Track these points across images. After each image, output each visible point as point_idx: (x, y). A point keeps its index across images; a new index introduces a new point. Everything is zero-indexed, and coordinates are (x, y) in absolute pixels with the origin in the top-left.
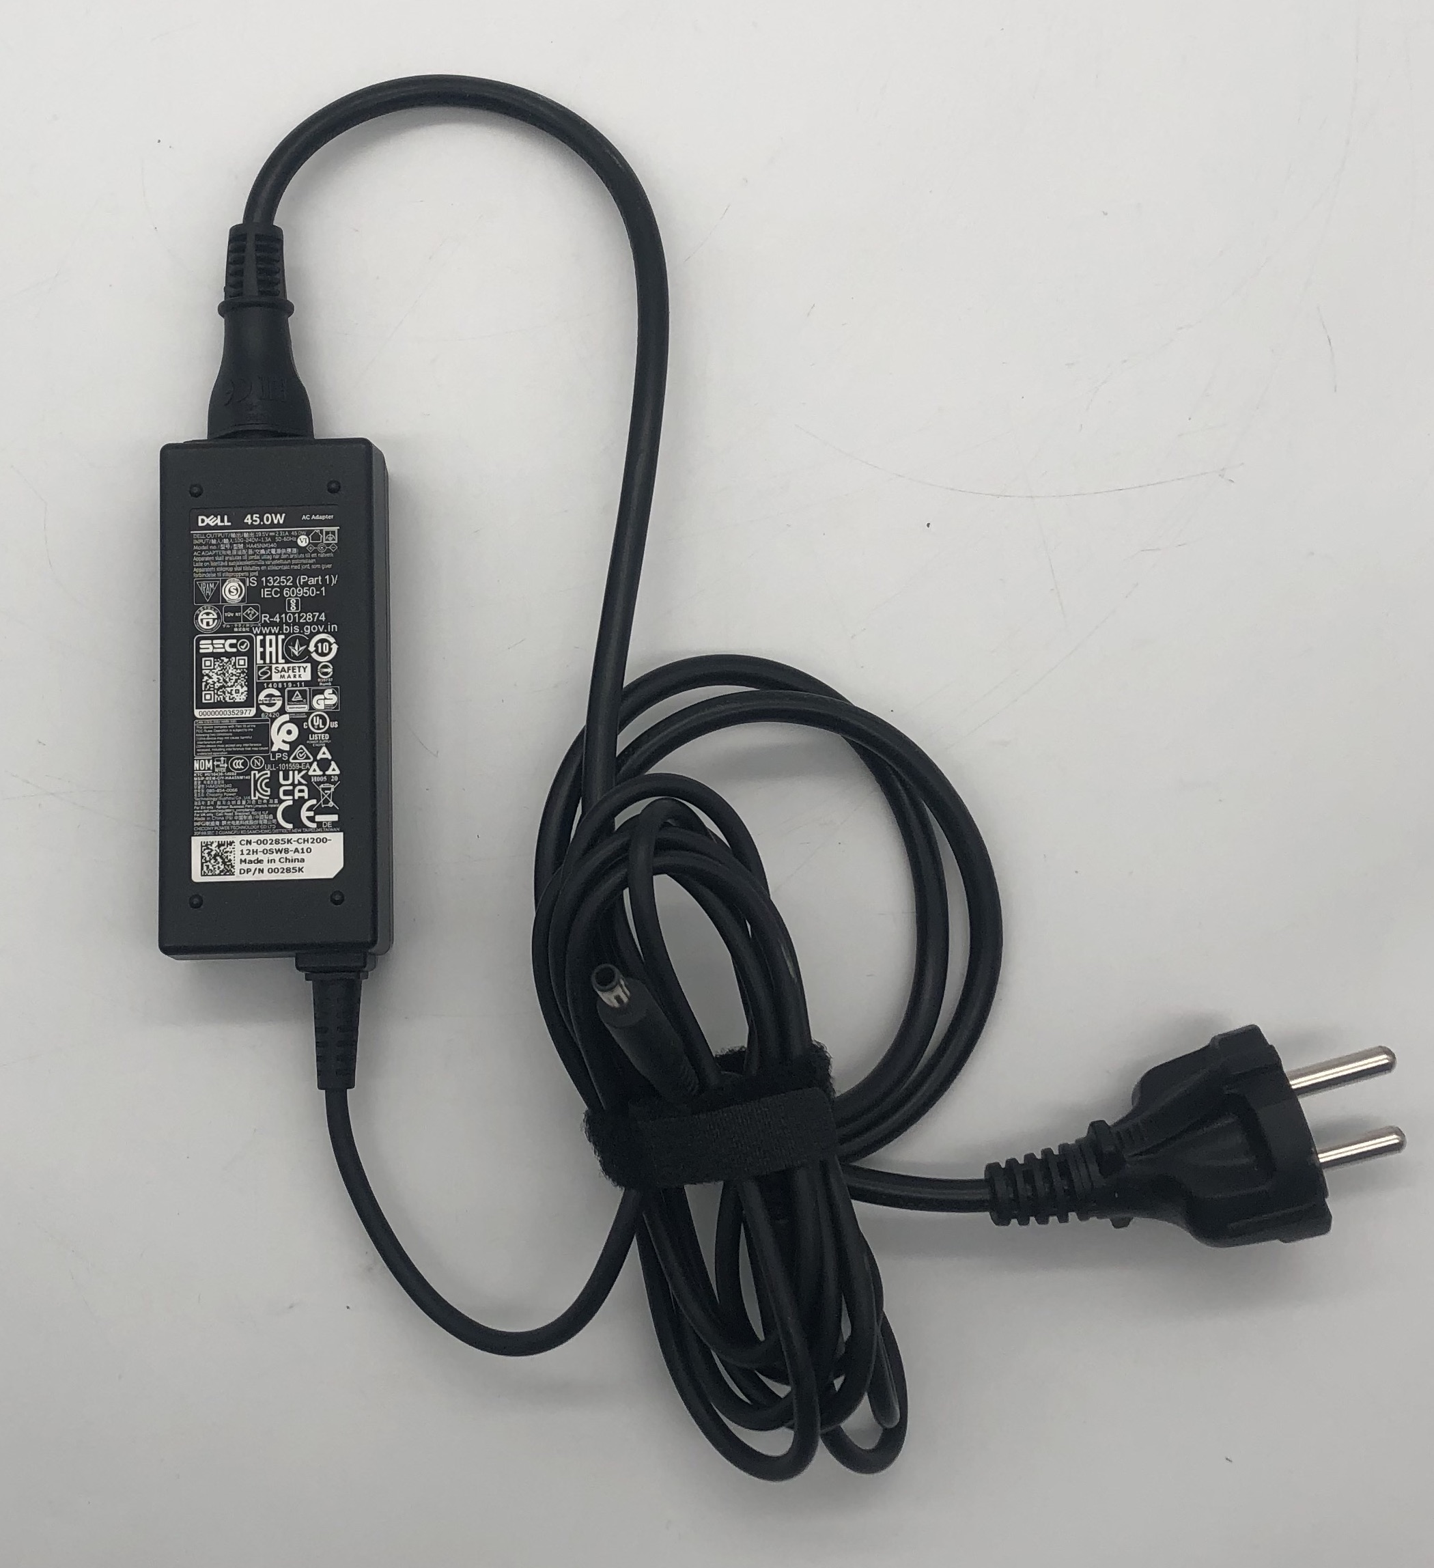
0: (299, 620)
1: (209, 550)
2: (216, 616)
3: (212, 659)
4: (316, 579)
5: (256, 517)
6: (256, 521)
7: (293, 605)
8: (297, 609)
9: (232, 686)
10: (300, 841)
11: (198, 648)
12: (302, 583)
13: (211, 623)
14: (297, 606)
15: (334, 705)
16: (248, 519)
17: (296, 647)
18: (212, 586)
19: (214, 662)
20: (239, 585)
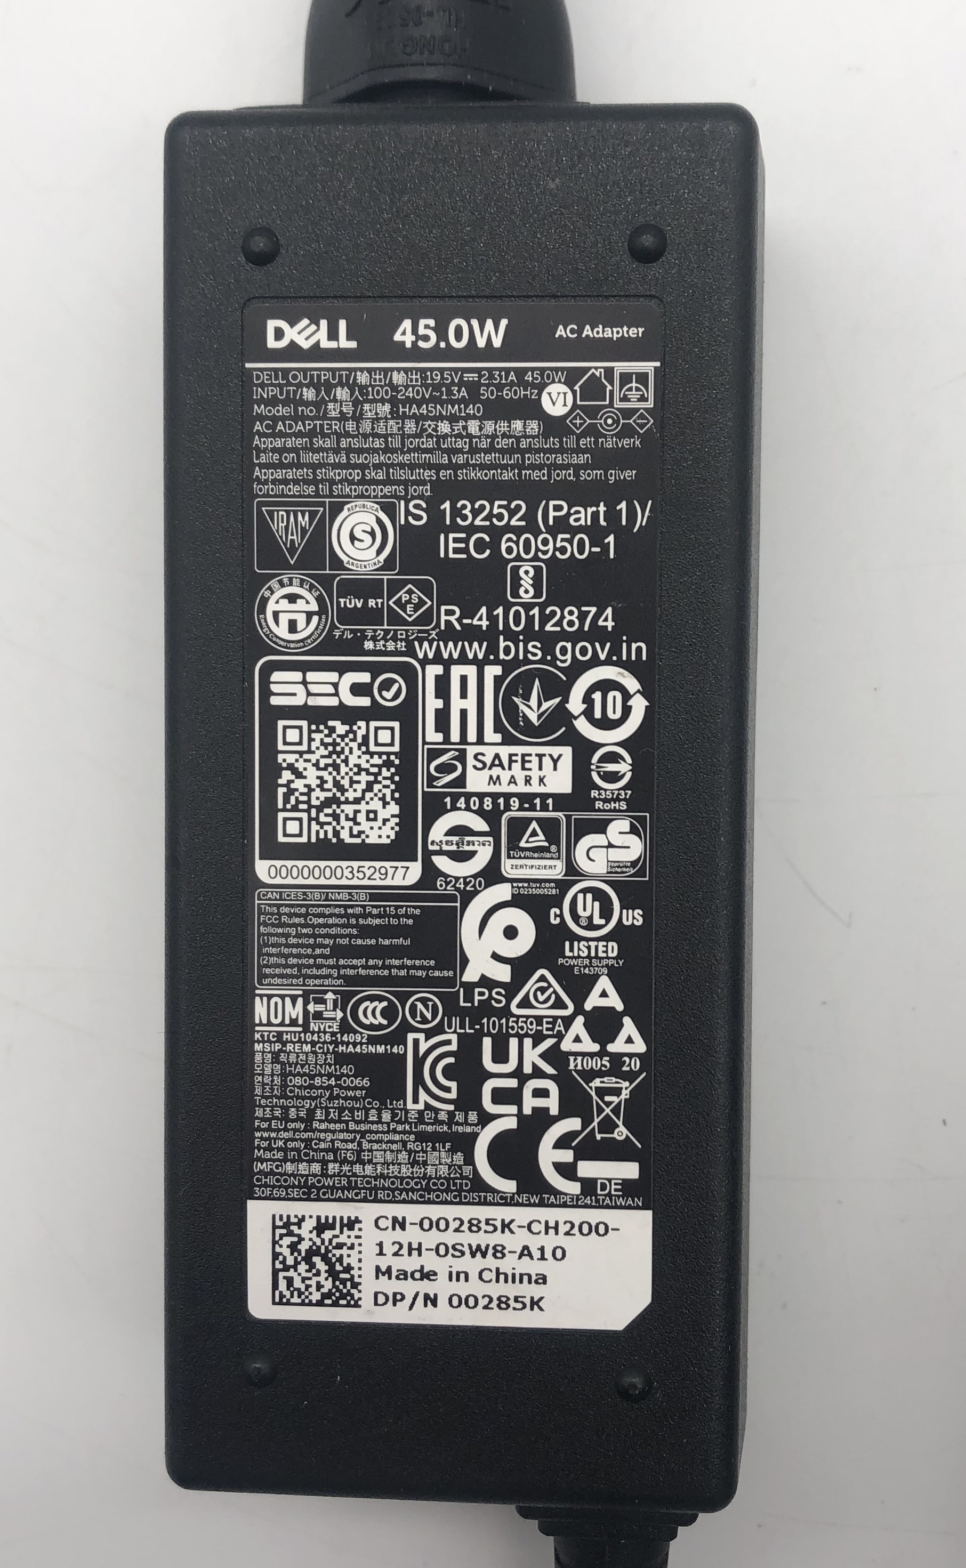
0: (543, 624)
1: (296, 418)
2: (314, 607)
3: (304, 724)
4: (590, 510)
5: (427, 327)
6: (426, 338)
7: (527, 582)
8: (538, 594)
9: (357, 801)
10: (535, 1227)
11: (266, 693)
12: (551, 522)
13: (301, 624)
14: (537, 584)
15: (634, 864)
16: (404, 333)
17: (534, 701)
18: (304, 521)
19: (310, 732)
20: (379, 521)
